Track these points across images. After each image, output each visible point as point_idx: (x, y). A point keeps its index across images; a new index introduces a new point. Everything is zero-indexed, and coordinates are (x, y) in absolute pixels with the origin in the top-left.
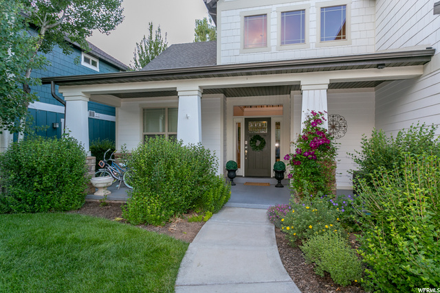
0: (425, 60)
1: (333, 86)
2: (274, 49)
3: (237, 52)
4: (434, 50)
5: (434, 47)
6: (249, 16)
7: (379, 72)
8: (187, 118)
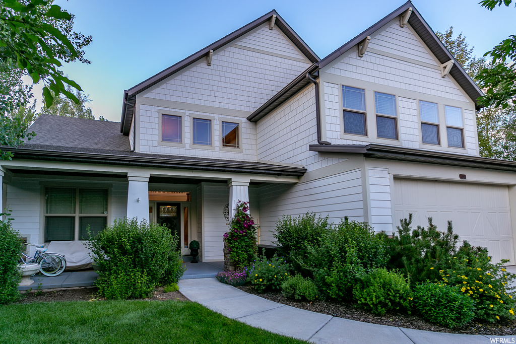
0: (301, 174)
1: (252, 184)
2: (187, 146)
3: (156, 144)
4: (306, 169)
5: (306, 168)
6: (166, 115)
7: (277, 178)
8: (138, 201)
